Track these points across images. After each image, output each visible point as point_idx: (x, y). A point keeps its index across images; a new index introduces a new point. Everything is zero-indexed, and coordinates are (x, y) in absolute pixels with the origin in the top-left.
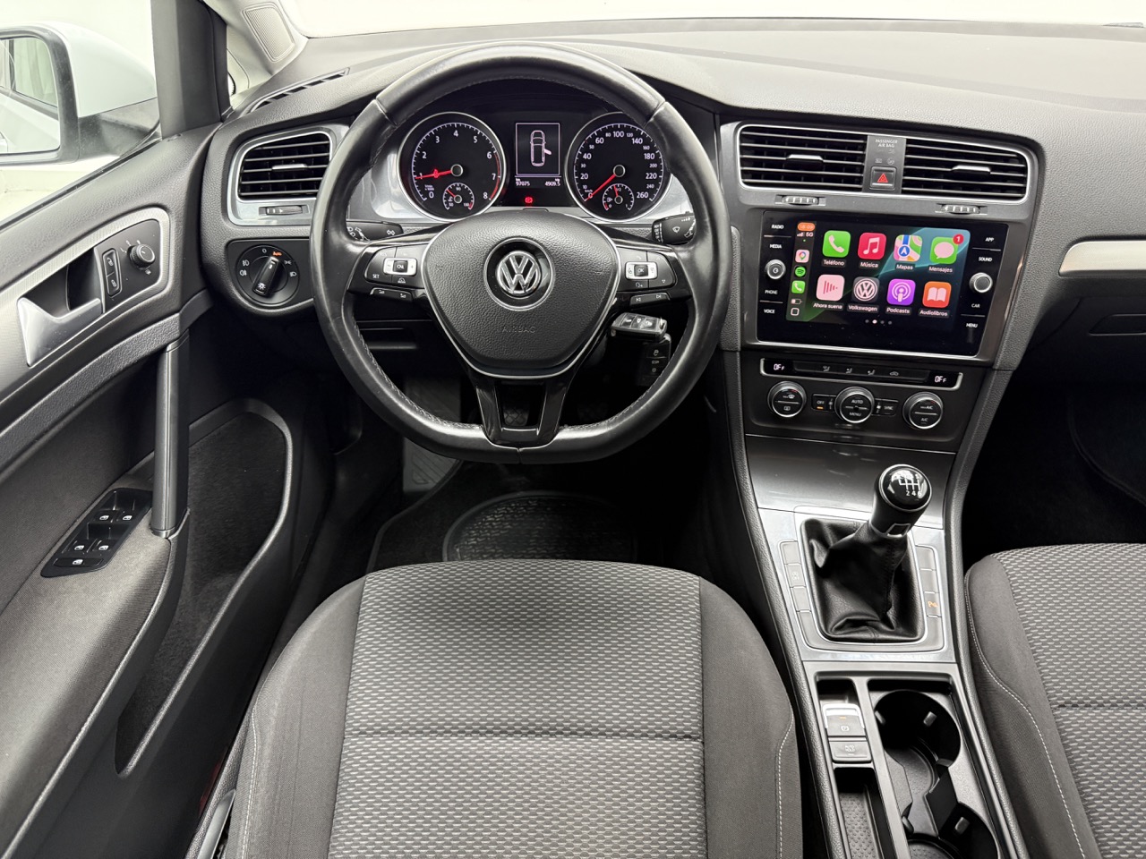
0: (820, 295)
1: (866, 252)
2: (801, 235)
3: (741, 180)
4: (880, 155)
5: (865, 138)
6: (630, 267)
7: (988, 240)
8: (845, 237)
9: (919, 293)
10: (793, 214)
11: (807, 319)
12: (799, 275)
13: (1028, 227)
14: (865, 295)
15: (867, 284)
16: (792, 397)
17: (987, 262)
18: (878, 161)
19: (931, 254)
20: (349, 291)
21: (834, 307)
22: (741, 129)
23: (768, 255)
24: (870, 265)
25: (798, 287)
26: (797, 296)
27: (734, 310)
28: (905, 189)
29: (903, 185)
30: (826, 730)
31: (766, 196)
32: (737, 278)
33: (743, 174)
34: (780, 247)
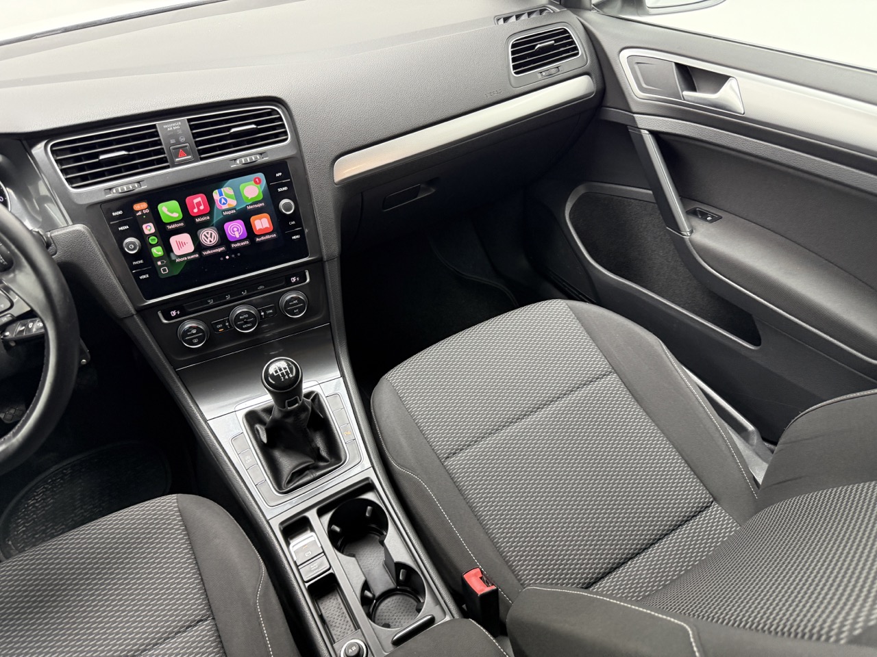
0: (177, 251)
1: (196, 210)
2: (140, 213)
3: (69, 187)
4: (171, 137)
5: (154, 126)
7: (277, 175)
9: (249, 227)
10: (125, 201)
11: (177, 272)
13: (299, 157)
14: (210, 242)
15: (208, 233)
16: (194, 331)
17: (284, 191)
18: (172, 141)
19: (244, 198)
21: (192, 257)
22: (49, 146)
23: (121, 237)
24: (204, 219)
25: (157, 251)
26: (160, 258)
27: (114, 287)
28: (202, 156)
29: (200, 154)
30: (295, 563)
31: (96, 192)
32: (103, 261)
33: (70, 181)
34: (128, 227)
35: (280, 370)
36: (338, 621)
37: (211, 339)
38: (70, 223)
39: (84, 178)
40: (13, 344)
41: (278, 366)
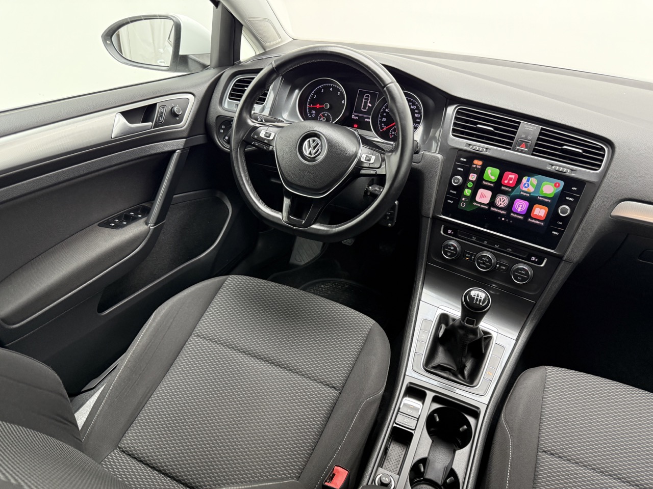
0: (478, 199)
1: (506, 182)
2: (474, 166)
3: (451, 133)
4: (525, 133)
5: (519, 123)
7: (573, 188)
8: (497, 171)
9: (530, 209)
10: (471, 155)
11: (468, 210)
13: (596, 186)
14: (501, 204)
15: (503, 198)
16: (452, 248)
17: (571, 200)
18: (523, 136)
19: (540, 190)
20: (243, 140)
21: (484, 207)
22: (457, 109)
23: (456, 173)
24: (507, 189)
25: (467, 192)
26: (466, 197)
28: (534, 153)
29: (533, 151)
31: (462, 143)
32: (437, 181)
33: (454, 130)
34: (463, 170)
35: (478, 296)
36: (393, 462)
37: (458, 259)
38: (437, 152)
39: (462, 133)
40: (369, 194)
41: (479, 294)
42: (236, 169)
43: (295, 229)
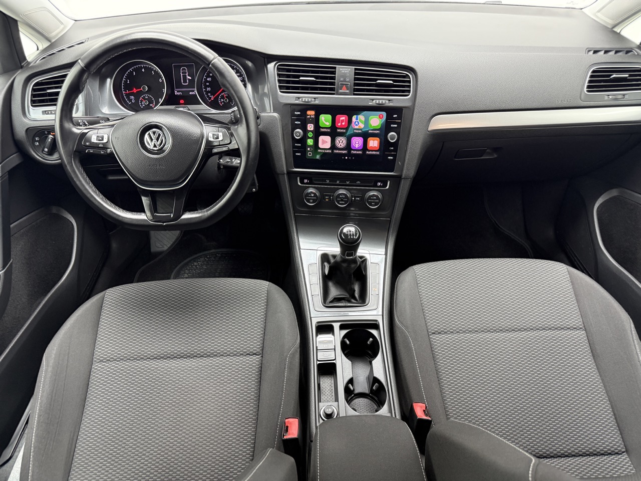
0: (320, 146)
1: (339, 124)
2: (309, 117)
3: (278, 90)
4: (342, 76)
5: (335, 68)
6: (211, 135)
7: (394, 116)
8: (329, 117)
9: (365, 143)
10: (303, 107)
11: (316, 157)
12: (310, 136)
13: (411, 109)
14: (341, 145)
15: (341, 140)
17: (395, 127)
18: (342, 79)
19: (369, 125)
20: (75, 151)
21: (328, 151)
22: (277, 65)
23: (295, 127)
24: (342, 131)
25: (310, 142)
26: (310, 146)
27: (280, 154)
28: (355, 93)
29: (354, 91)
30: (317, 347)
31: (291, 98)
32: (281, 138)
33: (280, 87)
34: (300, 123)
35: (350, 232)
36: (328, 393)
37: (320, 202)
38: (272, 111)
39: (288, 88)
40: (222, 167)
41: (349, 229)
42: (78, 183)
43: (165, 225)
